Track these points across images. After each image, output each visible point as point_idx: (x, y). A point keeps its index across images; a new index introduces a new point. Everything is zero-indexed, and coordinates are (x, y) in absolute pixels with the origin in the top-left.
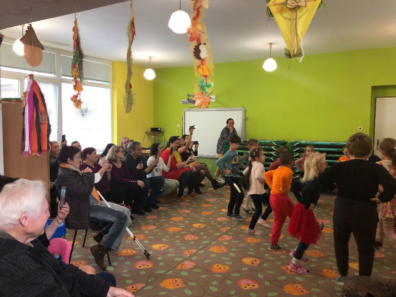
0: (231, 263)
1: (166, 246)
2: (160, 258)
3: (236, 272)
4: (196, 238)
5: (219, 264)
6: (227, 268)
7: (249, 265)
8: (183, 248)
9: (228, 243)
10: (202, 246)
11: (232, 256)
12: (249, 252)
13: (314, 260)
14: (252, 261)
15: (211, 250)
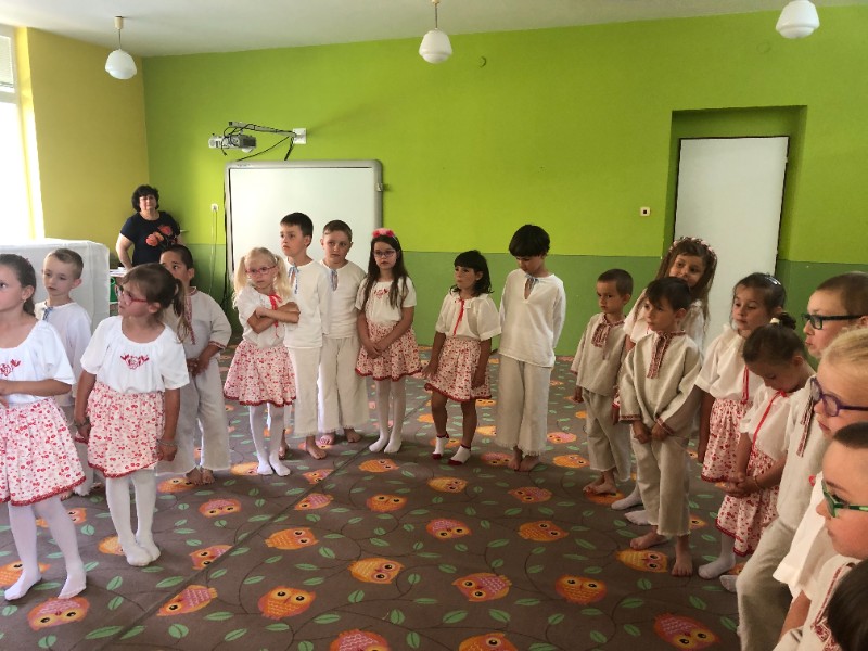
0: (319, 581)
2: (114, 584)
3: (328, 612)
4: (235, 509)
5: (286, 587)
6: (307, 598)
7: (369, 584)
8: (191, 543)
9: (319, 518)
10: (246, 534)
11: (326, 558)
12: (373, 541)
13: (540, 551)
14: (379, 571)
15: (269, 543)
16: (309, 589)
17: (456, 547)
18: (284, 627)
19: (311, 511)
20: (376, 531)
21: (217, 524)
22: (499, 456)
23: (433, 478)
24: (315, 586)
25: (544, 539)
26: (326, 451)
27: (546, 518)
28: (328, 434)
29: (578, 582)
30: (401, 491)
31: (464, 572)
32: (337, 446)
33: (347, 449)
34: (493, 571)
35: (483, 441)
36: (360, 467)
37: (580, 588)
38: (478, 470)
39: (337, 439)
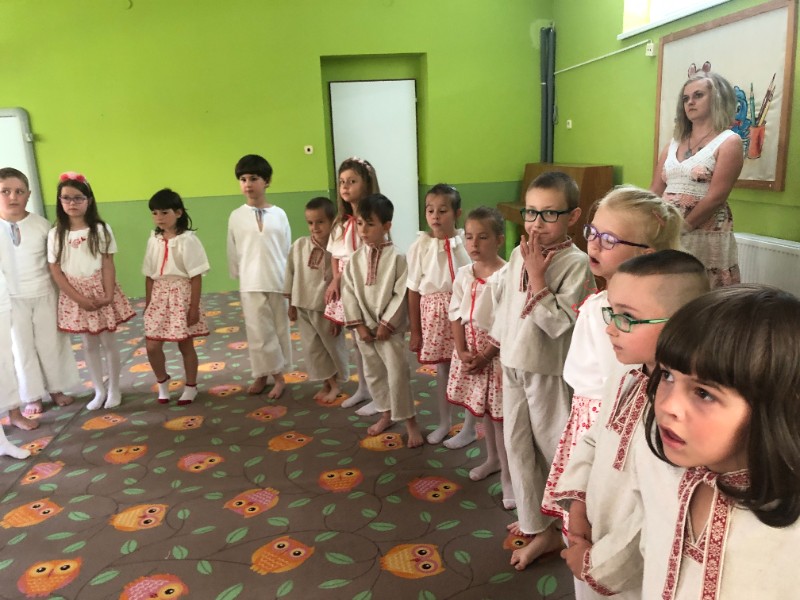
0: (80, 545)
3: (103, 570)
5: (44, 562)
6: (73, 565)
9: (55, 486)
11: (79, 522)
12: (127, 492)
13: (292, 458)
14: (144, 517)
15: (5, 525)
17: (215, 476)
19: (42, 482)
20: (126, 482)
22: (226, 387)
23: (167, 420)
24: (77, 551)
25: (293, 447)
26: (37, 420)
27: (289, 429)
28: (32, 403)
29: (336, 475)
30: (139, 439)
31: (229, 495)
32: (48, 414)
33: (61, 414)
34: (257, 486)
35: (205, 377)
36: (84, 428)
37: (339, 479)
38: (210, 404)
39: (45, 407)
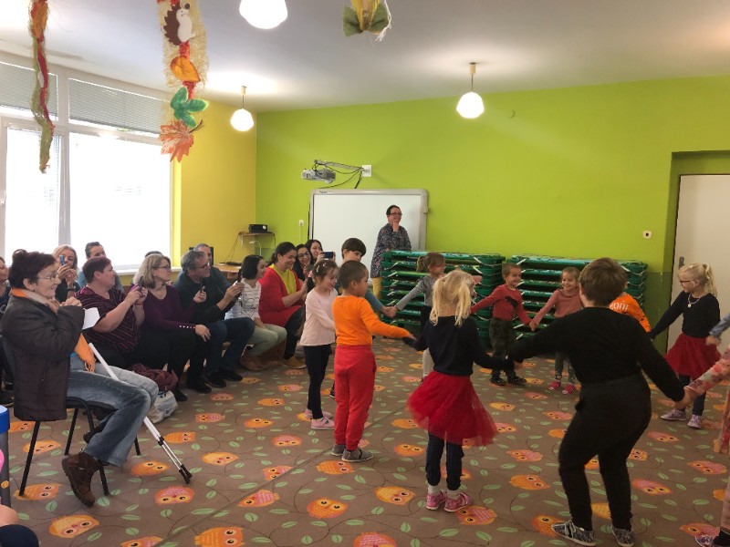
0: (352, 497)
1: (233, 457)
2: (211, 483)
3: (356, 518)
4: (297, 443)
5: (328, 499)
6: (342, 507)
7: (389, 503)
8: (264, 462)
10: (303, 461)
11: (358, 483)
12: (396, 475)
13: (522, 496)
14: (396, 495)
15: (319, 468)
16: (343, 502)
18: (323, 524)
20: (399, 469)
21: (284, 452)
24: (348, 500)
25: (530, 488)
29: (550, 520)
35: (494, 413)
36: (392, 424)
